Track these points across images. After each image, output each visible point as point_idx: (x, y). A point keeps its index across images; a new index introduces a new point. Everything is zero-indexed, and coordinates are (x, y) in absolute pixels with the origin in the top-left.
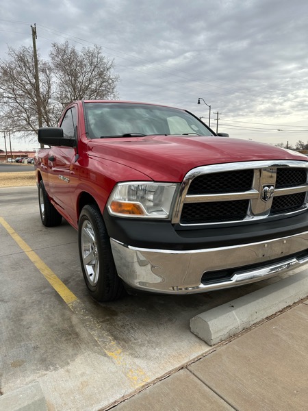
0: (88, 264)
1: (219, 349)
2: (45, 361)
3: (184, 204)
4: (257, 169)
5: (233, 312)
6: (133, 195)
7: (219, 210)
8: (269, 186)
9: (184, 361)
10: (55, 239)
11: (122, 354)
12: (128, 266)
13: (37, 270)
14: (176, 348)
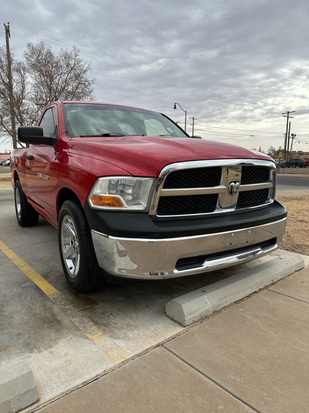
0: (68, 258)
1: (192, 329)
2: (29, 345)
3: (161, 197)
4: (224, 166)
5: (205, 296)
6: (113, 189)
7: (191, 203)
8: (235, 182)
9: (160, 340)
10: (33, 239)
11: (103, 337)
12: (109, 257)
13: (15, 267)
14: (153, 329)
